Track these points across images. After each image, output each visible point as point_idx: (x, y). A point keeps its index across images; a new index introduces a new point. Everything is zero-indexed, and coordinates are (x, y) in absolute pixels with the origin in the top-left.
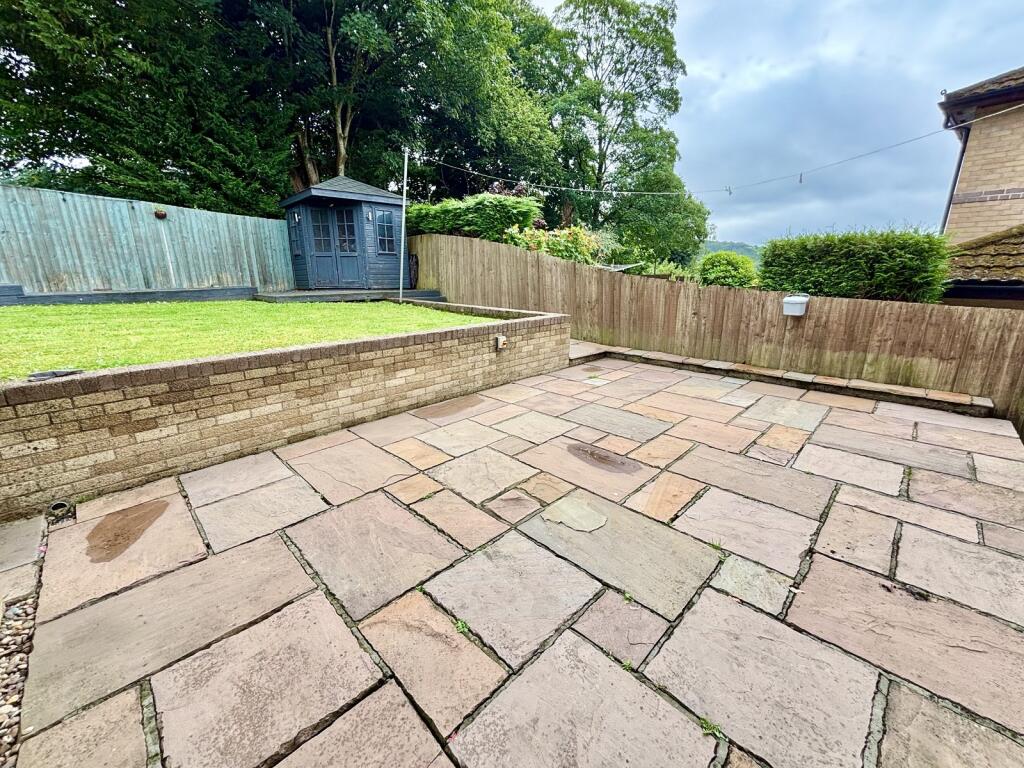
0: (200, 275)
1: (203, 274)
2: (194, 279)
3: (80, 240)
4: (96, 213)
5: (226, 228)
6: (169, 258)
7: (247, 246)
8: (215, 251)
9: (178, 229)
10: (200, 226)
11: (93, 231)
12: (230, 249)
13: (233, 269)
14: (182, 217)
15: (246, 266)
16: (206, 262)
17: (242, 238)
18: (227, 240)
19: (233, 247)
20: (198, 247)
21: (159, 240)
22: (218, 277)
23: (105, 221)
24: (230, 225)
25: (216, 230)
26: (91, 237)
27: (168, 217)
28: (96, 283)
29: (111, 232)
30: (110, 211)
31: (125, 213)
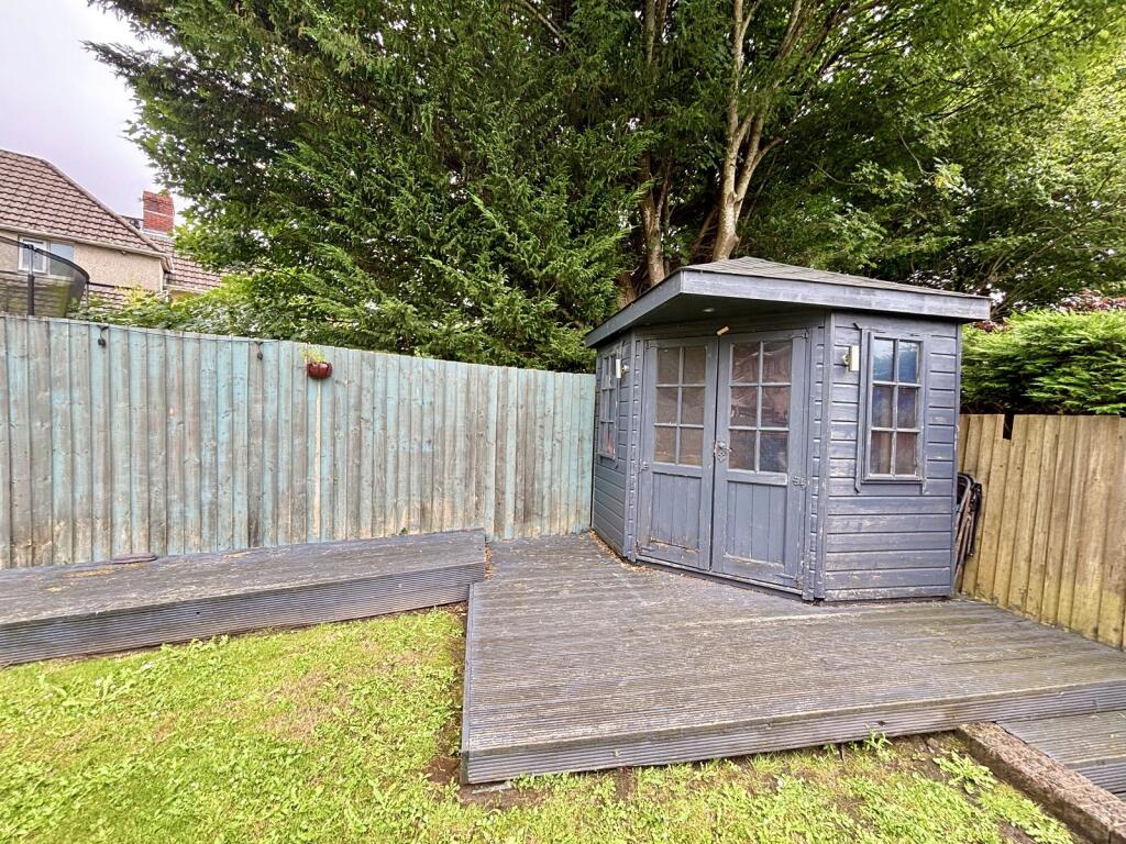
0: (383, 507)
1: (390, 501)
2: (366, 517)
3: (119, 434)
4: (173, 373)
5: (461, 396)
6: (319, 470)
7: (501, 435)
8: (427, 449)
9: (352, 401)
10: (405, 393)
11: (156, 414)
12: (461, 444)
13: (459, 488)
14: (368, 373)
15: (491, 482)
16: (402, 475)
17: (493, 417)
18: (460, 424)
19: (469, 437)
20: (392, 442)
21: (303, 429)
22: (423, 510)
23: (190, 389)
24: (474, 388)
25: (439, 401)
26: (148, 428)
27: (336, 375)
28: (130, 540)
29: (198, 414)
30: (207, 366)
31: (241, 368)
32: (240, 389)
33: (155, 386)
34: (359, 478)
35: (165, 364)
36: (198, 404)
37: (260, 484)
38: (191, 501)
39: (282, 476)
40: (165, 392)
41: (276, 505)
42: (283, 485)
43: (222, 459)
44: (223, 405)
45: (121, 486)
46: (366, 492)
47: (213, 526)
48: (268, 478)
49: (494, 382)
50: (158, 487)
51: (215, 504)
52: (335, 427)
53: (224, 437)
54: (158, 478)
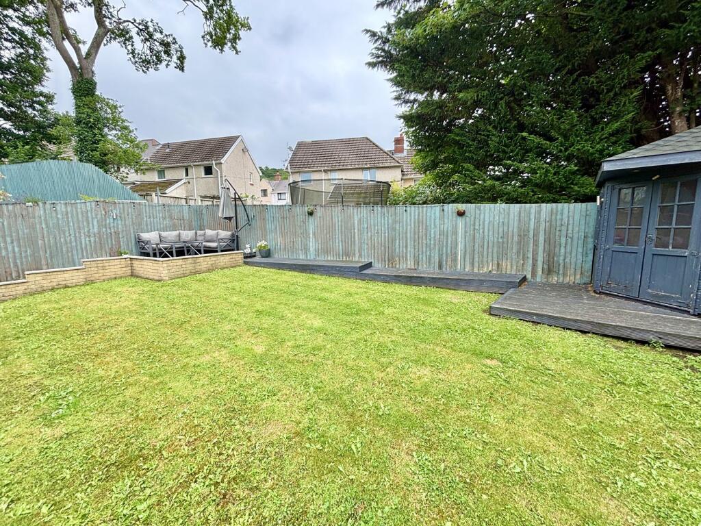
0: (483, 261)
1: (485, 259)
2: (476, 264)
3: (409, 235)
4: (420, 217)
5: (516, 218)
6: (460, 246)
7: (536, 235)
8: (500, 240)
9: (472, 223)
10: (492, 219)
11: (417, 229)
12: (516, 239)
13: (514, 257)
14: (478, 212)
15: (530, 255)
16: (490, 250)
17: (532, 226)
18: (515, 230)
19: (520, 236)
20: (486, 237)
21: (455, 233)
22: (498, 264)
23: (424, 222)
24: (522, 215)
25: (506, 221)
26: (415, 234)
27: (466, 214)
28: (411, 264)
29: (426, 229)
30: (429, 214)
31: (438, 214)
32: (437, 220)
33: (417, 221)
34: (474, 250)
35: (419, 215)
36: (426, 226)
37: (442, 250)
38: (424, 254)
39: (449, 248)
40: (419, 223)
41: (447, 258)
42: (449, 252)
43: (432, 242)
44: (433, 226)
45: (409, 249)
46: (476, 256)
47: (429, 263)
48: (444, 249)
49: (533, 211)
50: (417, 250)
51: (430, 256)
52: (466, 232)
53: (432, 236)
54: (417, 247)
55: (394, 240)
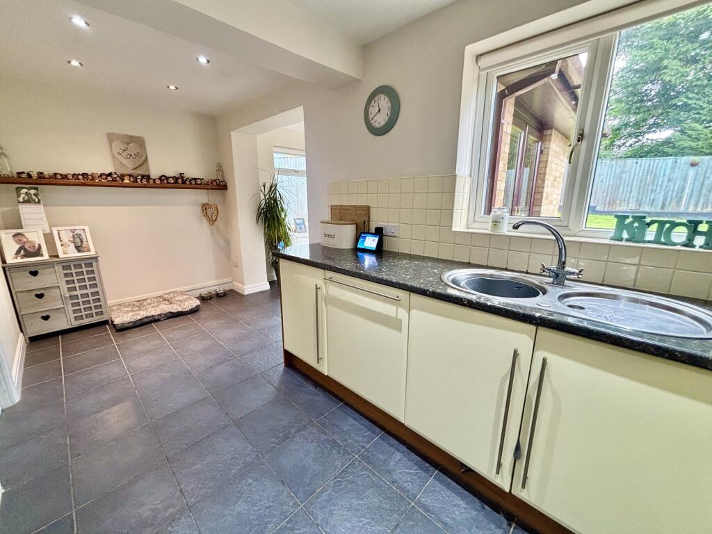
3: (635, 183)
4: (651, 167)
6: (687, 191)
9: (703, 171)
23: (654, 172)
27: (699, 165)
28: (632, 206)
29: (654, 178)
31: (669, 165)
33: (646, 171)
34: (700, 194)
35: (649, 165)
36: (655, 174)
37: (668, 195)
40: (648, 172)
44: (662, 175)
46: (702, 199)
47: (652, 204)
48: (670, 193)
51: (654, 199)
52: (695, 179)
53: (660, 182)
55: (617, 188)
